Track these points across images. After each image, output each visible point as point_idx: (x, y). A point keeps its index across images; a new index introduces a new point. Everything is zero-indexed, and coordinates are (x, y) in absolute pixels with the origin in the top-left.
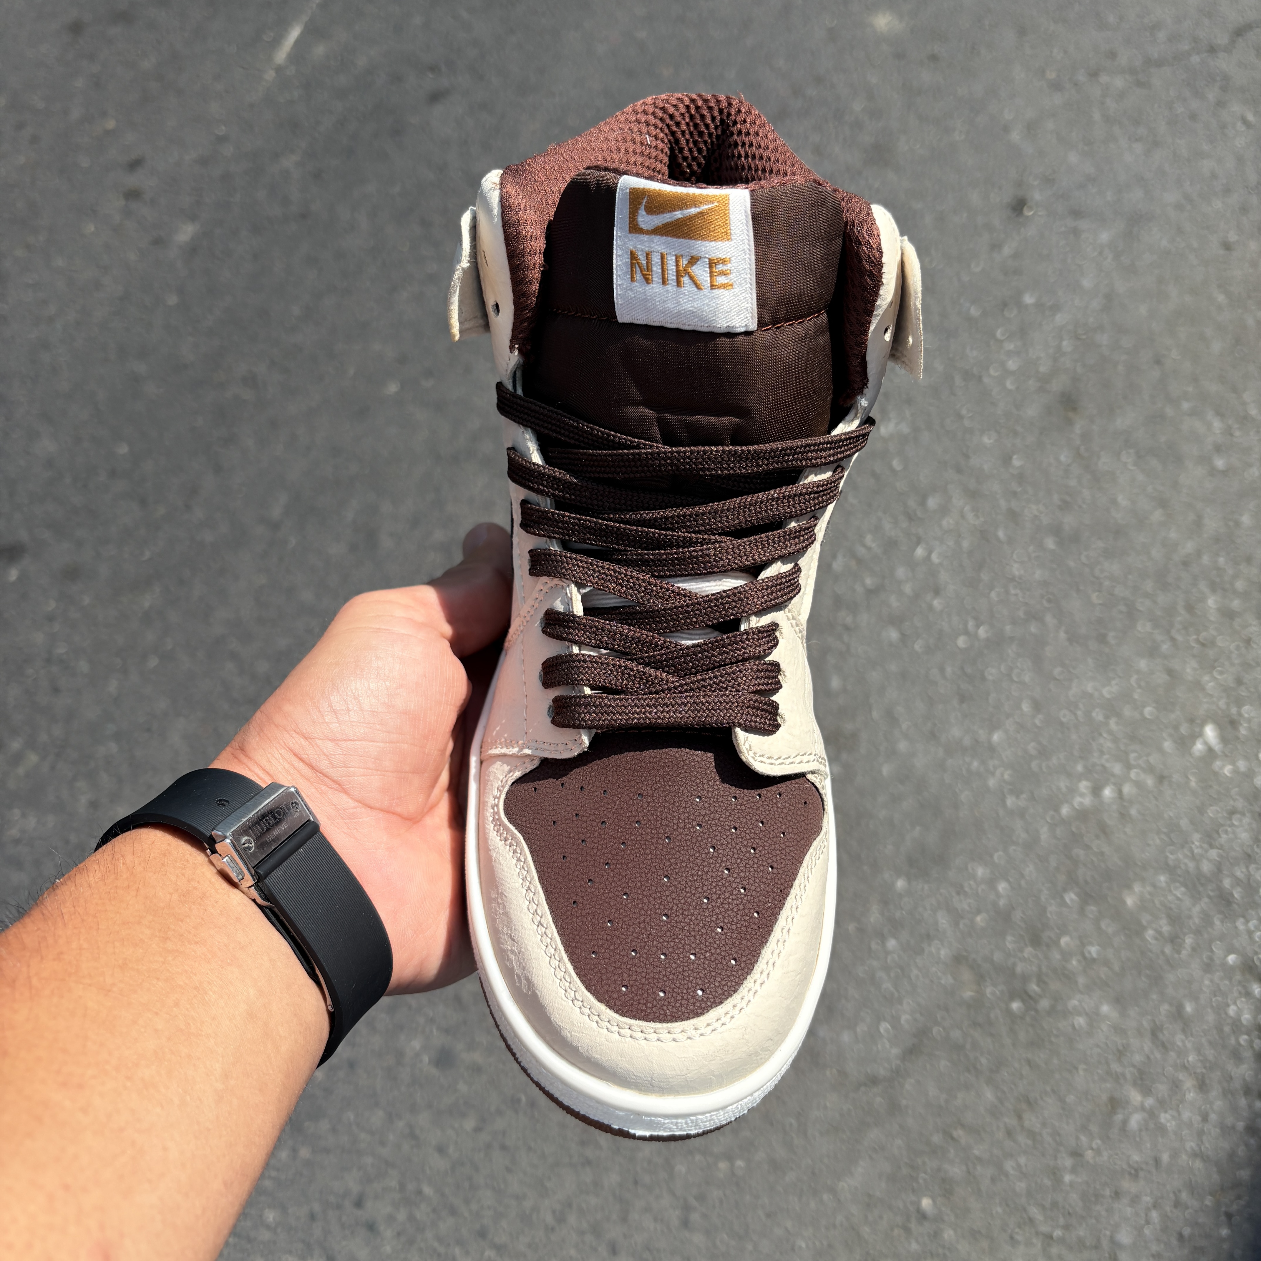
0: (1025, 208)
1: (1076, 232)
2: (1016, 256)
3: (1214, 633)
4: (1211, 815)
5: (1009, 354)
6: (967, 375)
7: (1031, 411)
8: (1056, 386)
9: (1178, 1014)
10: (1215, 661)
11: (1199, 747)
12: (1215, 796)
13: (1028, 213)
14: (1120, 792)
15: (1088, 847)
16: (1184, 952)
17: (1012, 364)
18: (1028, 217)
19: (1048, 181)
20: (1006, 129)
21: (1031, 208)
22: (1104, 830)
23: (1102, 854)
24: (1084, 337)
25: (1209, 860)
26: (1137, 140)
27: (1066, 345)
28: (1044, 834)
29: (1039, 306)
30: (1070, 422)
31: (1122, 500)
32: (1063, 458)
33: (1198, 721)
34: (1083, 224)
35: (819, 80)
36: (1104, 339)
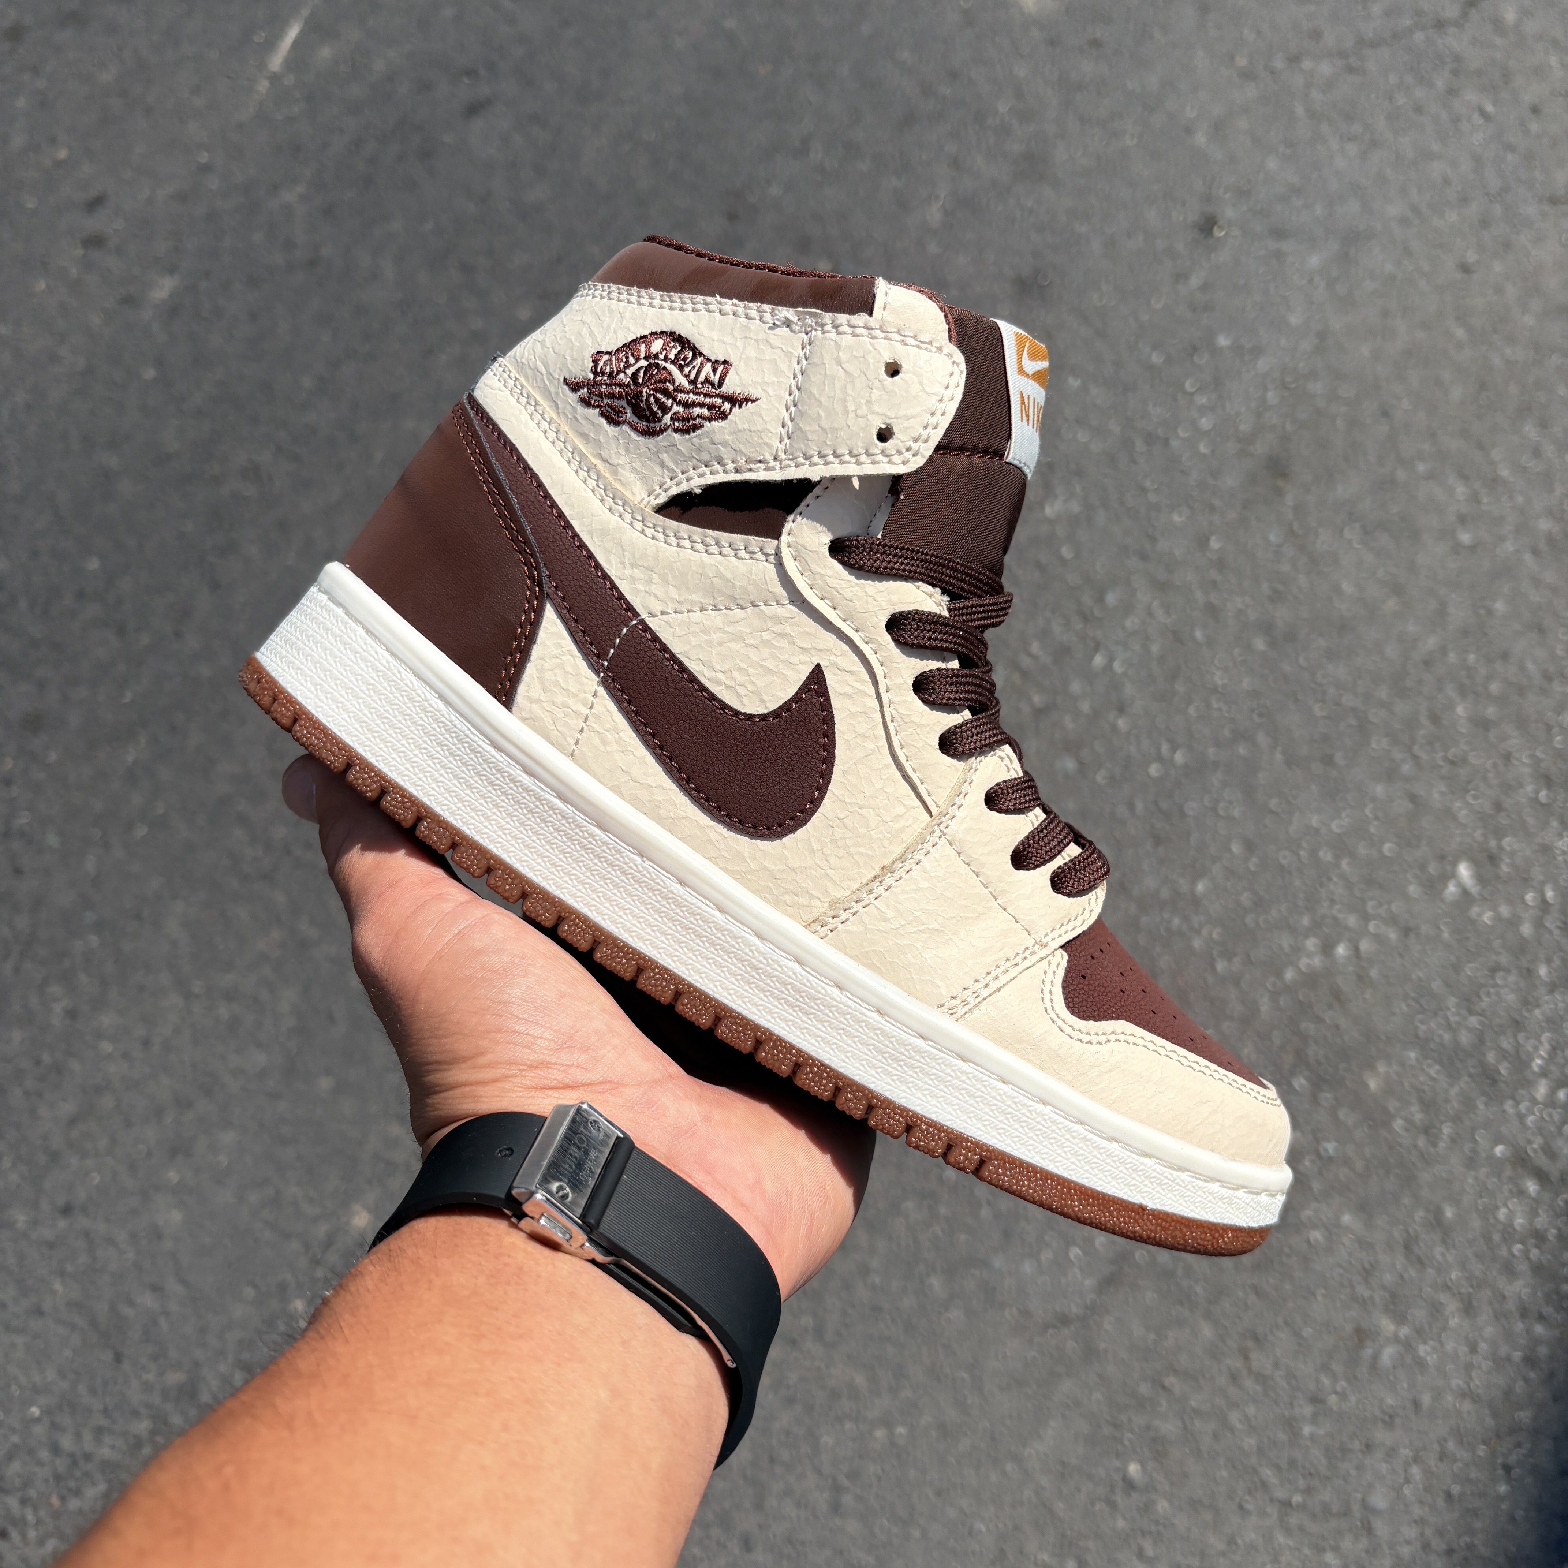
0: (1215, 228)
1: (1279, 255)
2: (1205, 287)
3: (1465, 748)
4: (1469, 974)
5: (1203, 410)
6: (1150, 439)
7: (1231, 481)
8: (1260, 448)
9: (1437, 1221)
10: (1468, 782)
11: (1452, 889)
12: (1472, 950)
13: (1218, 233)
14: (1356, 949)
15: (1319, 1020)
16: (1442, 1145)
17: (1205, 423)
18: (1219, 238)
19: (1242, 193)
20: (1189, 131)
21: (1221, 228)
22: (1338, 996)
23: (1337, 1027)
24: (1294, 385)
25: (1469, 1029)
26: (1349, 139)
27: (1272, 397)
28: (1265, 1006)
29: (1237, 348)
30: (1279, 493)
31: (1347, 587)
32: (1272, 537)
33: (1450, 858)
34: (1286, 246)
35: (954, 76)
36: (1317, 387)
